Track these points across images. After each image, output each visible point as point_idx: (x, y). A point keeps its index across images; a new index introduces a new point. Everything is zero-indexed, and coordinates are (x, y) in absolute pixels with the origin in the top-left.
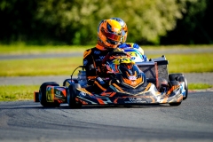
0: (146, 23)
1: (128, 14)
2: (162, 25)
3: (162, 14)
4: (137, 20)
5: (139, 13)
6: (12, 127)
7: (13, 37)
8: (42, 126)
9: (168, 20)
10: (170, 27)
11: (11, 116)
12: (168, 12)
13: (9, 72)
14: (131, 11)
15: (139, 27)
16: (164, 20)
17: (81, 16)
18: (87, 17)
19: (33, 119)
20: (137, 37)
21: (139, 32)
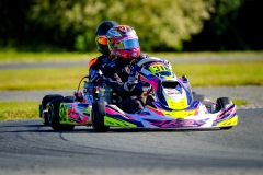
0: (166, 24)
1: (144, 13)
2: (186, 27)
3: (186, 14)
4: (155, 21)
5: (156, 12)
8: (37, 151)
9: (194, 21)
10: (196, 29)
12: (193, 11)
14: (147, 10)
16: (188, 21)
17: (85, 16)
18: (94, 17)
19: (26, 143)
21: (157, 36)
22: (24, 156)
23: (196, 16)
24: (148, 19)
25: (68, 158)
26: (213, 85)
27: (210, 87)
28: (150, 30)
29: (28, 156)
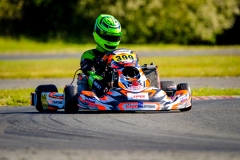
0: (201, 20)
1: (181, 9)
2: (219, 23)
3: (219, 10)
4: (191, 16)
5: (192, 8)
6: (8, 135)
7: (51, 33)
8: (42, 134)
9: (227, 18)
10: (228, 24)
11: (12, 123)
12: (226, 7)
13: (33, 74)
14: (184, 6)
15: (193, 25)
16: (222, 17)
17: (127, 11)
18: (134, 12)
20: (190, 36)
21: (192, 30)
22: (28, 138)
23: (229, 13)
24: (185, 15)
25: (67, 141)
26: (230, 75)
27: (227, 77)
28: (187, 24)
29: (32, 138)
